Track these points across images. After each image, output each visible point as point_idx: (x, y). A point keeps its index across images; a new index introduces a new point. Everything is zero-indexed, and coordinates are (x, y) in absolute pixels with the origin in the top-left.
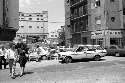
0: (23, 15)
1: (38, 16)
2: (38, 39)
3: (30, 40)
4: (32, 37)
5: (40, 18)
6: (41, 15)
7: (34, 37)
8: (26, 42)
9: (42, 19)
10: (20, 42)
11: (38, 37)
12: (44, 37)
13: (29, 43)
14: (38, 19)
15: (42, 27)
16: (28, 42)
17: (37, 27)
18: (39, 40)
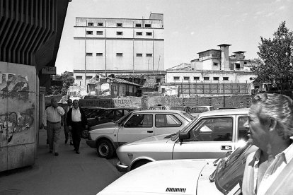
0: (100, 25)
1: (138, 25)
2: (143, 84)
3: (121, 88)
4: (125, 79)
5: (144, 31)
6: (147, 22)
7: (130, 79)
8: (108, 93)
9: (149, 34)
10: (93, 93)
11: (141, 81)
12: (158, 80)
13: (118, 95)
14: (140, 34)
15: (148, 55)
16: (115, 93)
17: (135, 55)
18: (144, 86)
